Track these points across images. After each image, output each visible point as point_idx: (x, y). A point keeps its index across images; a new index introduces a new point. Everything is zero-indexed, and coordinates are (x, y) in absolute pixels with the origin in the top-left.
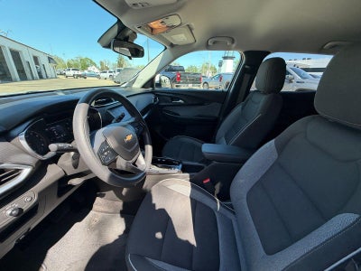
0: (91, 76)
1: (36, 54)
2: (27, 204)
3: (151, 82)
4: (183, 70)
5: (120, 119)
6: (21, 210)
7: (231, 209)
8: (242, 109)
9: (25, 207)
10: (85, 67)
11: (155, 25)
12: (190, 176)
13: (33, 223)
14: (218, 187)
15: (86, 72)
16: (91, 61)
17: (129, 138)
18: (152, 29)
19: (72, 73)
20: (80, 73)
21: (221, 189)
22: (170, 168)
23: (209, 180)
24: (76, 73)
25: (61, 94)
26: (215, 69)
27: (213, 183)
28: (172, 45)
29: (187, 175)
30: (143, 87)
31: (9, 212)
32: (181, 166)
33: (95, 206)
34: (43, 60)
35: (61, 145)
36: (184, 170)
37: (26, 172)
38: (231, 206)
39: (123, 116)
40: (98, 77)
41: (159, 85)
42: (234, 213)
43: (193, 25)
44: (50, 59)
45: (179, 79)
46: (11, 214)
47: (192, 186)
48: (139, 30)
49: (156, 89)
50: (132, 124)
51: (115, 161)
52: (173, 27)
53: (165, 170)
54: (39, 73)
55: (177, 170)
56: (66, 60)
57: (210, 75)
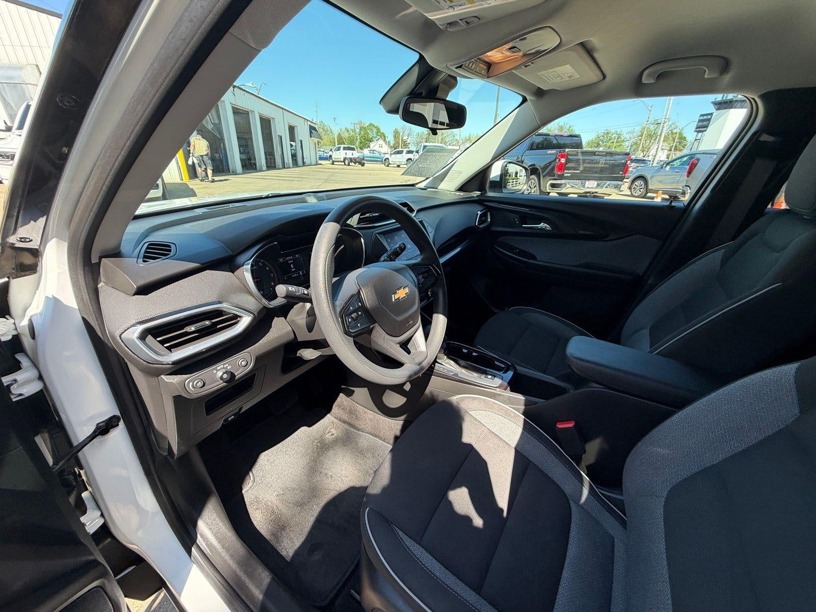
0: (374, 160)
1: (294, 122)
2: (241, 370)
3: (480, 179)
4: (579, 145)
5: (396, 254)
6: (232, 375)
7: (619, 511)
8: (725, 261)
9: (239, 374)
10: (365, 142)
11: (495, 55)
12: (527, 404)
13: (247, 402)
14: (593, 448)
15: (366, 152)
16: (378, 130)
17: (401, 294)
18: (489, 65)
19: (341, 155)
20: (356, 154)
21: (602, 455)
22: (485, 373)
23: (571, 425)
24: (349, 154)
25: (312, 200)
26: (682, 138)
27: (583, 435)
28: (540, 93)
29: (521, 397)
30: (461, 189)
31: (220, 374)
32: (510, 374)
33: (335, 409)
34: (302, 133)
35: (292, 288)
36: (515, 385)
37: (245, 321)
38: (621, 505)
39: (403, 249)
40: (386, 162)
41: (500, 184)
42: (624, 523)
43: (595, 41)
44: (312, 129)
45: (562, 167)
46: (221, 378)
47: (526, 427)
48: (460, 71)
49: (490, 194)
50: (413, 267)
51: (370, 331)
52: (539, 54)
53: (473, 376)
54: (294, 156)
55: (498, 381)
56: (336, 130)
57: (662, 156)
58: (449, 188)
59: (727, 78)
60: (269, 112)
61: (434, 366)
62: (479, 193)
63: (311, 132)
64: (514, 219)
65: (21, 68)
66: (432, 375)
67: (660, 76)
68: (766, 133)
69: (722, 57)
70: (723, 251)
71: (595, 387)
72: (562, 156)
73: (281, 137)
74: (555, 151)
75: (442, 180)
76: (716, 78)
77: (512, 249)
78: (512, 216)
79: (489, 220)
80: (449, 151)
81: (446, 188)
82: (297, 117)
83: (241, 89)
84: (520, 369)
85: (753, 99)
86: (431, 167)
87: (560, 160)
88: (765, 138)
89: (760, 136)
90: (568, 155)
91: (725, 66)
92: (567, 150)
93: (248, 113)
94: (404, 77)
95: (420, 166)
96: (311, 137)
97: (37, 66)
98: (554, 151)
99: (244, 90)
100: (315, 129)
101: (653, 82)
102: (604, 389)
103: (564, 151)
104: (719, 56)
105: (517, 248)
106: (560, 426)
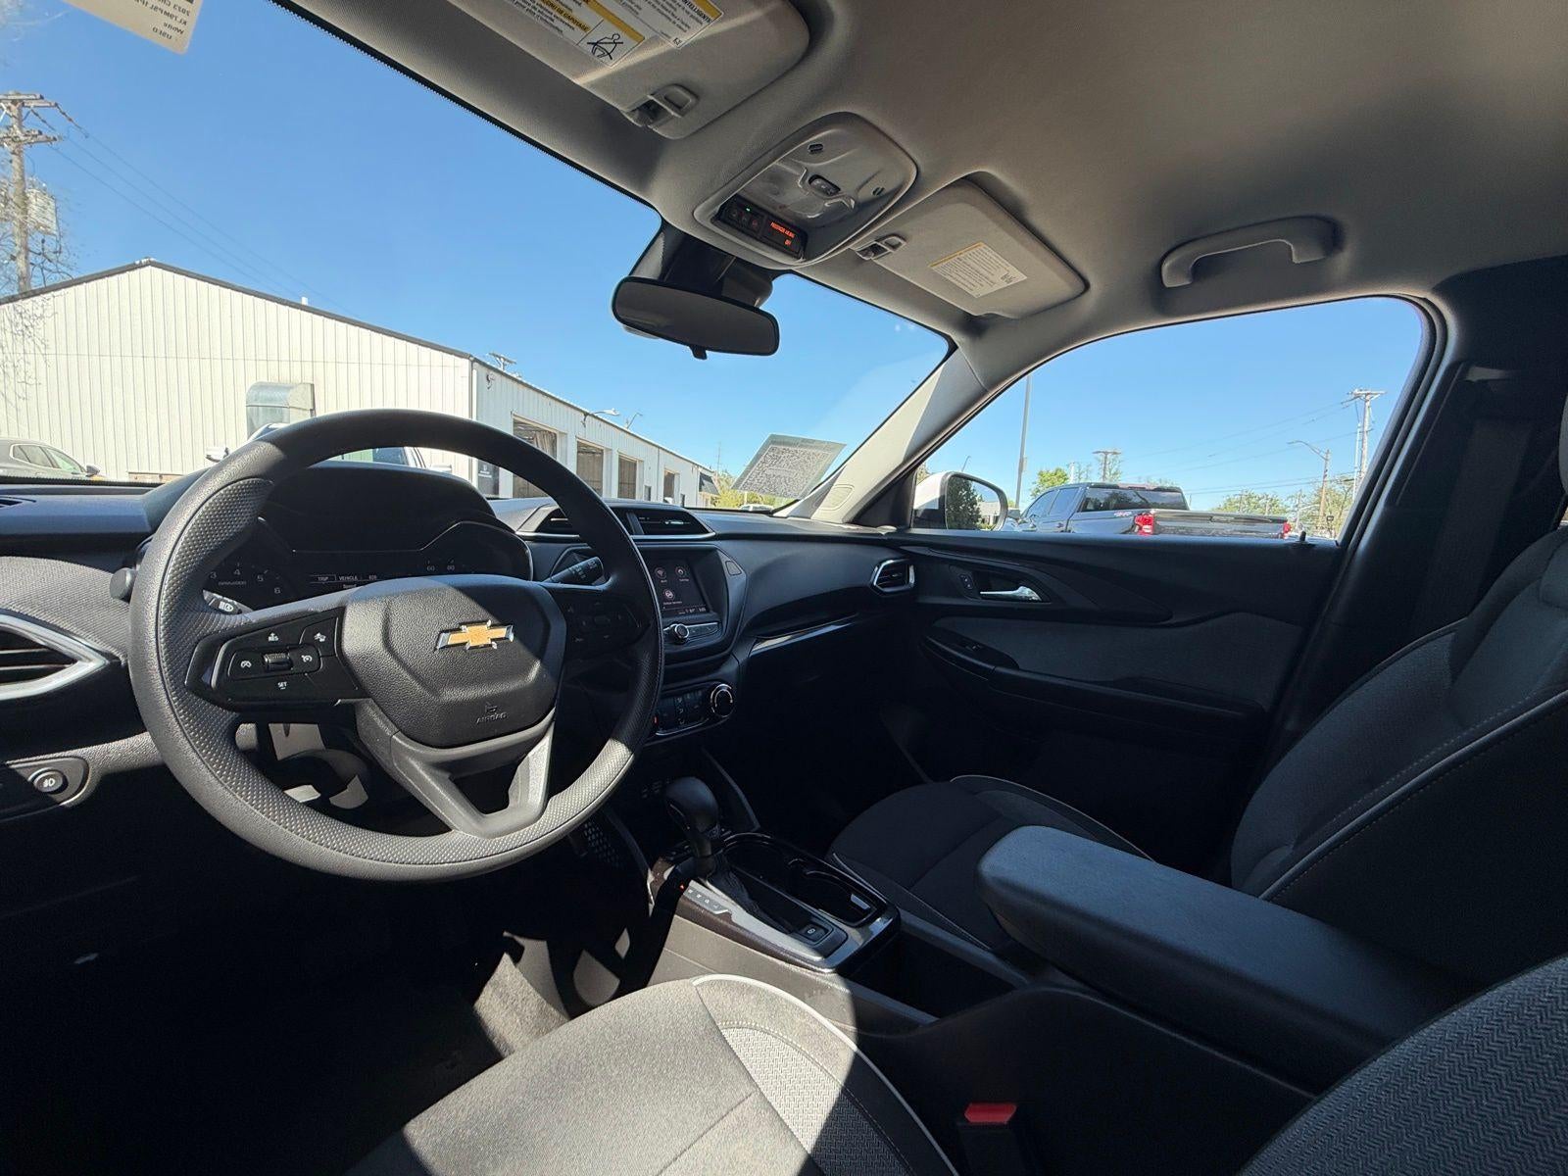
58: (832, 516)
59: (1344, 260)
60: (634, 451)
61: (685, 889)
62: (892, 529)
63: (701, 484)
64: (962, 580)
65: (289, 388)
66: (674, 913)
67: (1201, 270)
68: (1477, 365)
69: (1319, 218)
70: (1450, 636)
71: (1064, 986)
72: (1147, 522)
73: (650, 489)
74: (1130, 513)
75: (818, 504)
76: (1320, 261)
77: (962, 643)
78: (958, 572)
79: (912, 580)
80: (824, 445)
81: (825, 518)
82: (681, 460)
83: (596, 418)
84: (906, 917)
85: (1425, 300)
86: (792, 476)
87: (1140, 528)
88: (1478, 374)
89: (1466, 371)
90: (1156, 518)
91: (1332, 238)
92: (1153, 511)
93: (601, 452)
94: (644, 259)
95: (768, 472)
96: (700, 490)
97: (312, 386)
98: (1128, 513)
99: (602, 420)
100: (709, 479)
101: (1188, 283)
102: (1081, 991)
103: (1148, 513)
104: (1312, 217)
105: (976, 643)
106: (976, 1117)
